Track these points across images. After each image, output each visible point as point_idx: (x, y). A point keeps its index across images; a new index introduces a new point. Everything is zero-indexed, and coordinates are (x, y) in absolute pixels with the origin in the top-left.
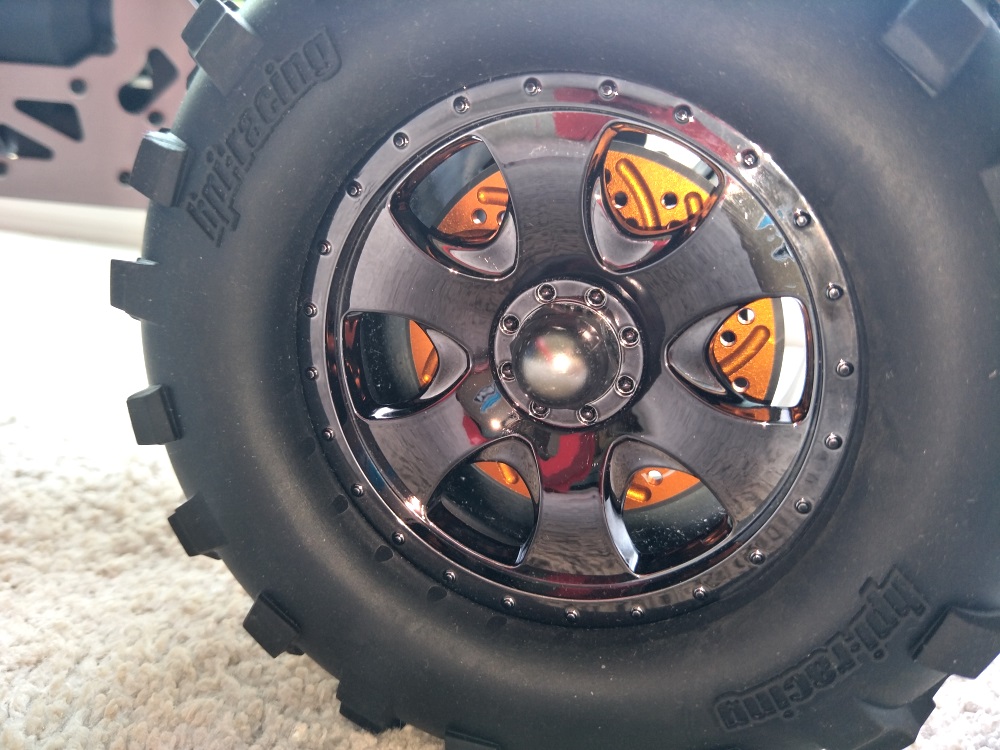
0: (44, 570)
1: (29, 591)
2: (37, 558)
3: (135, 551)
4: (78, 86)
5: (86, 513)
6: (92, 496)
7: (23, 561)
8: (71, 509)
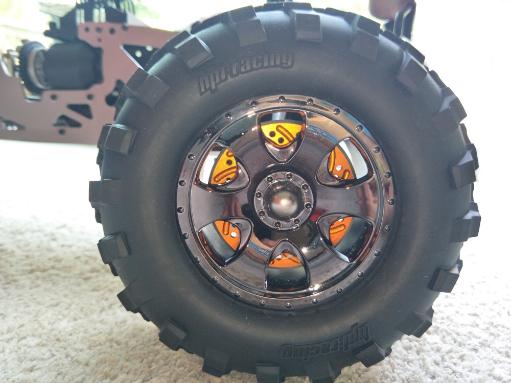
0: (64, 278)
1: (58, 284)
2: (63, 274)
3: (98, 271)
4: (90, 97)
5: (83, 259)
6: (87, 253)
7: (57, 275)
8: (78, 258)
